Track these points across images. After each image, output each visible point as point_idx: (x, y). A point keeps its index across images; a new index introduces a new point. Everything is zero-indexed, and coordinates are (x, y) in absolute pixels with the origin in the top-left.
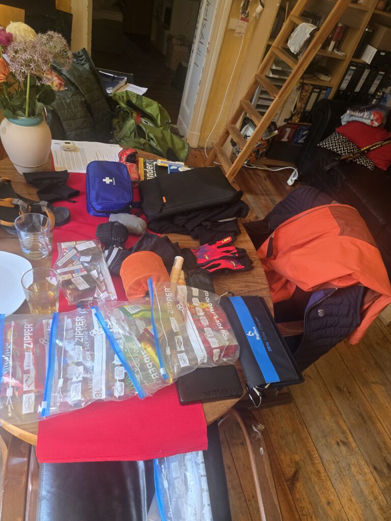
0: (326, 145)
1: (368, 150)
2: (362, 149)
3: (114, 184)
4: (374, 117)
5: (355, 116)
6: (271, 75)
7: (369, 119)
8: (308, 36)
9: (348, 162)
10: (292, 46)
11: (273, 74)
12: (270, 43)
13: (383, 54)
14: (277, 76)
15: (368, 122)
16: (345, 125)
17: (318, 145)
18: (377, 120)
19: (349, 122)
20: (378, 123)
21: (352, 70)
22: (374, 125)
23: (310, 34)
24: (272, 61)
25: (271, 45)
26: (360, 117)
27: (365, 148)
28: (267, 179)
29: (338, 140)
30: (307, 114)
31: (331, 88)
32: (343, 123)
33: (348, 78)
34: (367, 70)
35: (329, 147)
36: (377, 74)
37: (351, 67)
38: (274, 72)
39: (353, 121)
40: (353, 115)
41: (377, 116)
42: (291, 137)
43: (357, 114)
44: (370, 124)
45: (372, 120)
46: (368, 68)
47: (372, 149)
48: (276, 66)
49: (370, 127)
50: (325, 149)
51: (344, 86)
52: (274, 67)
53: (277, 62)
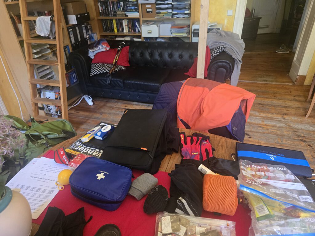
0: (95, 73)
1: (116, 62)
2: (114, 63)
3: (108, 173)
4: (105, 46)
5: (96, 51)
6: (36, 56)
7: (103, 48)
8: (50, 22)
9: (114, 73)
10: (41, 33)
11: (37, 55)
12: (20, 39)
13: (79, 16)
14: (40, 55)
15: (104, 50)
16: (94, 58)
17: (91, 75)
18: (107, 47)
19: (94, 56)
20: (109, 47)
21: (71, 31)
22: (108, 50)
23: (50, 21)
24: (31, 49)
25: (23, 40)
26: (99, 50)
27: (114, 62)
28: (78, 112)
29: (98, 67)
30: (67, 65)
31: (68, 46)
32: (93, 58)
33: (72, 36)
34: (77, 28)
35: (98, 72)
36: (82, 27)
37: (70, 30)
38: (37, 53)
39: (97, 54)
40: (94, 51)
41: (106, 45)
42: (69, 82)
43: (96, 49)
44: (105, 50)
45: (105, 48)
46: (77, 27)
47: (117, 60)
48: (35, 50)
49: (107, 51)
50: (97, 75)
51: (73, 41)
52: (35, 51)
53: (34, 47)
